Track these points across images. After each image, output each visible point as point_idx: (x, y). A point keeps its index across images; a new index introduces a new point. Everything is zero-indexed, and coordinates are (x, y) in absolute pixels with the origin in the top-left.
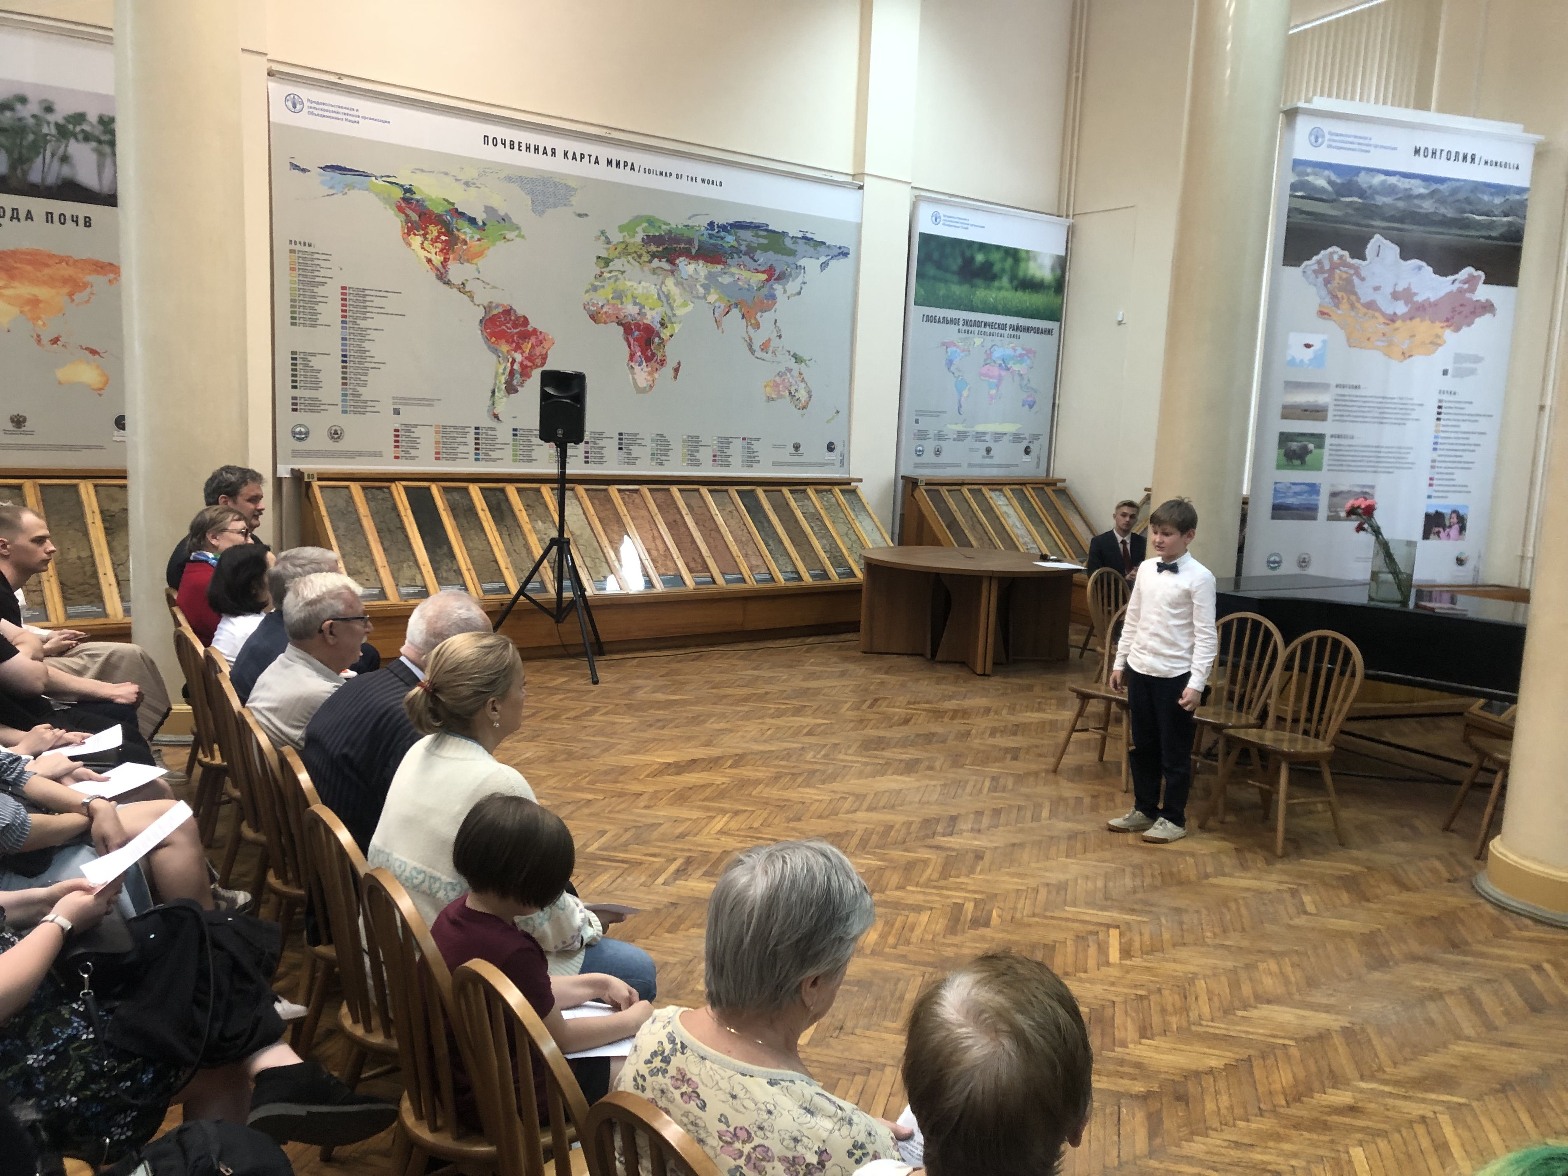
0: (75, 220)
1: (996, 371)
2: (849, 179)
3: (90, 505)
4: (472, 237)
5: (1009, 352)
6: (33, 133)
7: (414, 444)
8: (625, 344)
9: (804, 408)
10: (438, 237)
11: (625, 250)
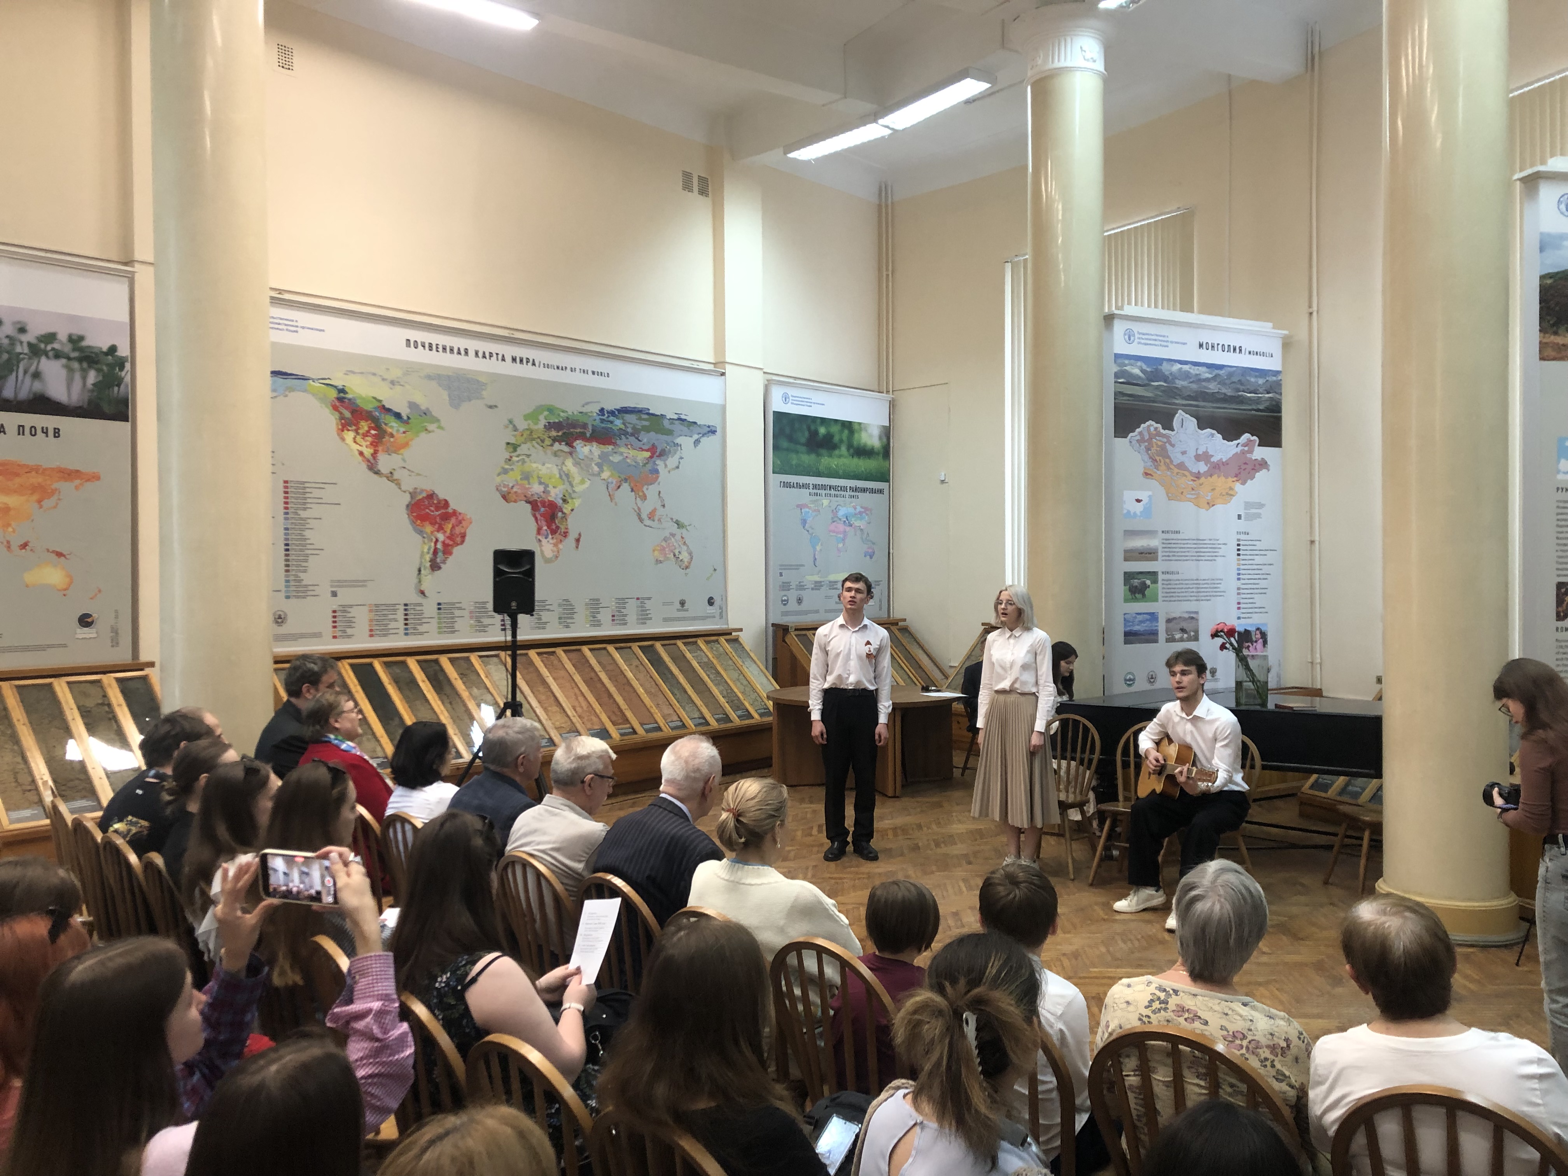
0: (45, 431)
1: (841, 527)
2: (711, 367)
3: (67, 702)
4: (398, 431)
5: (851, 510)
6: (8, 352)
7: (350, 623)
8: (533, 519)
9: (687, 567)
10: (368, 432)
11: (530, 436)
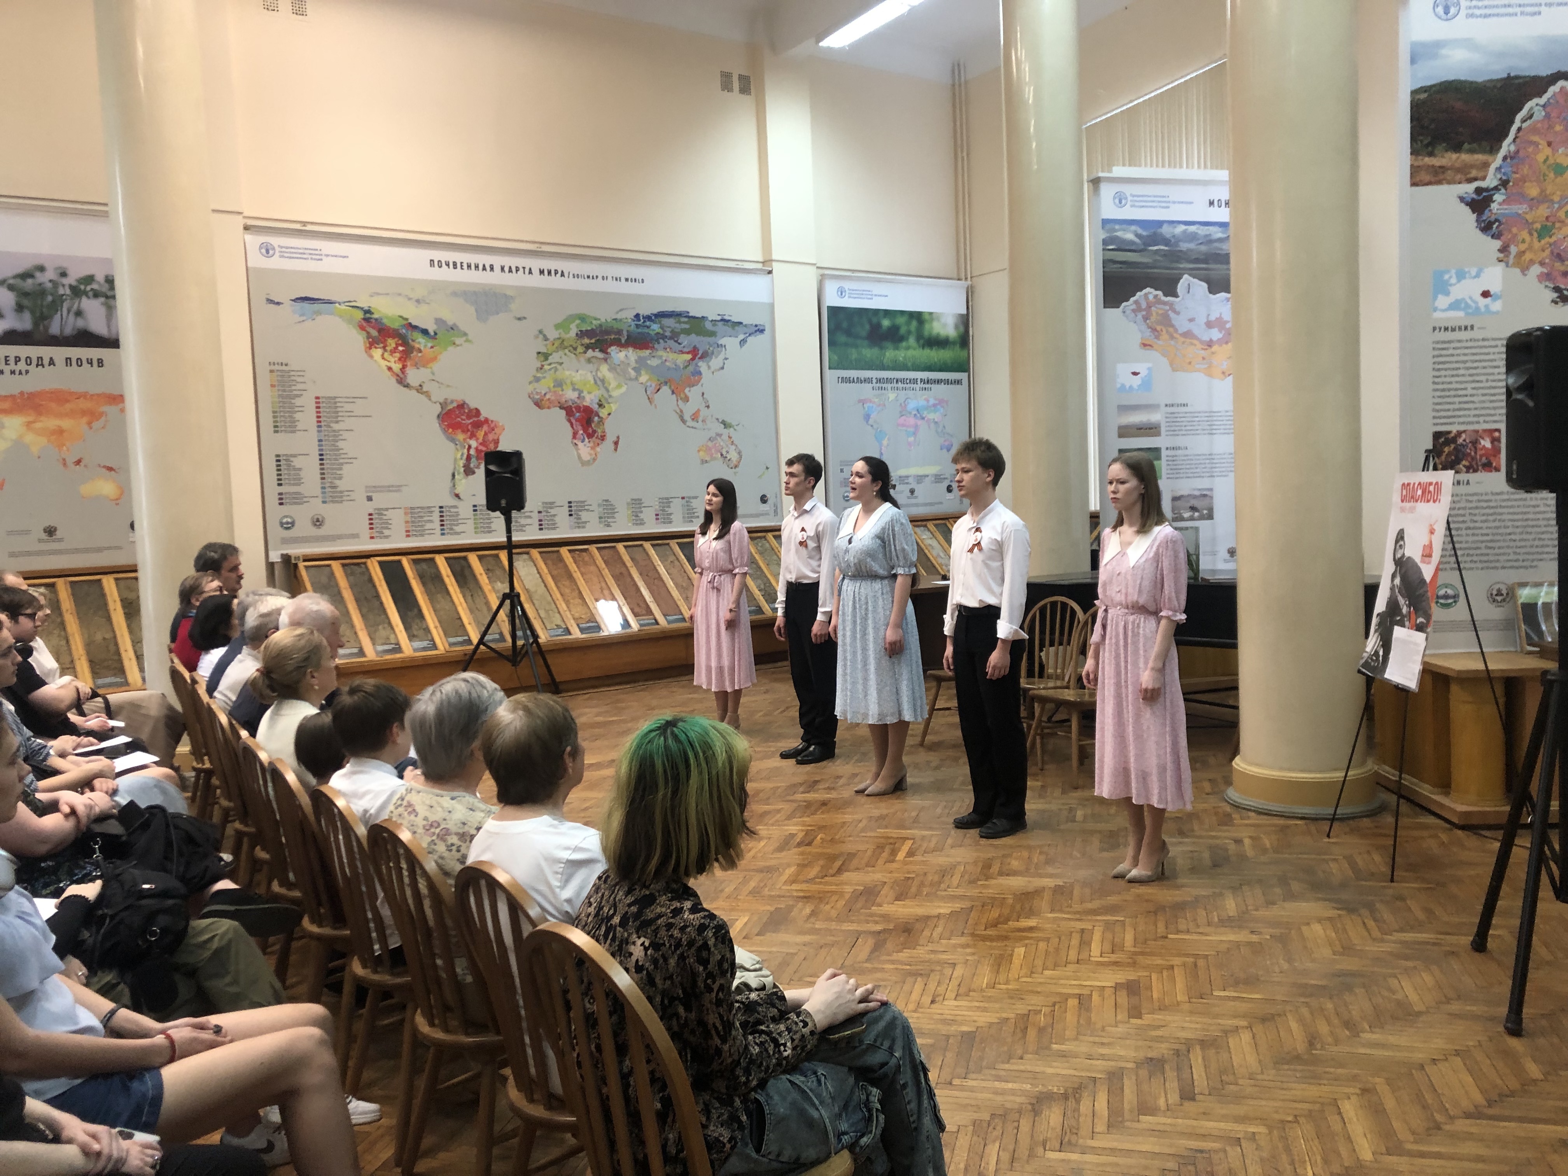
0: (90, 362)
1: (912, 421)
2: (760, 266)
3: (111, 595)
4: (425, 346)
5: (922, 403)
6: (52, 294)
7: (387, 525)
8: (568, 425)
9: (736, 467)
10: (396, 348)
11: (562, 344)
